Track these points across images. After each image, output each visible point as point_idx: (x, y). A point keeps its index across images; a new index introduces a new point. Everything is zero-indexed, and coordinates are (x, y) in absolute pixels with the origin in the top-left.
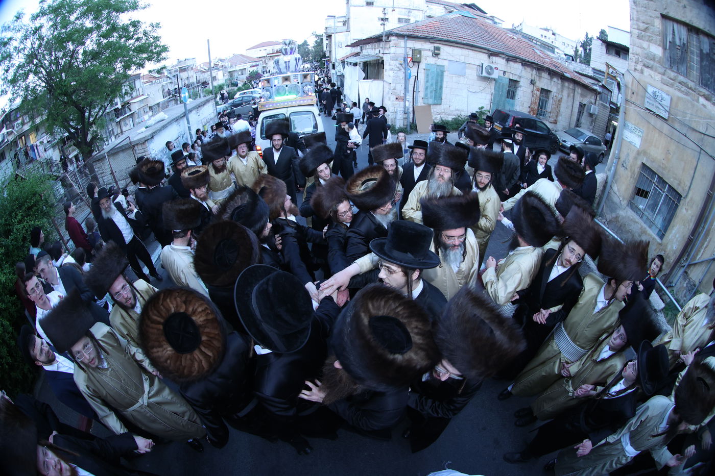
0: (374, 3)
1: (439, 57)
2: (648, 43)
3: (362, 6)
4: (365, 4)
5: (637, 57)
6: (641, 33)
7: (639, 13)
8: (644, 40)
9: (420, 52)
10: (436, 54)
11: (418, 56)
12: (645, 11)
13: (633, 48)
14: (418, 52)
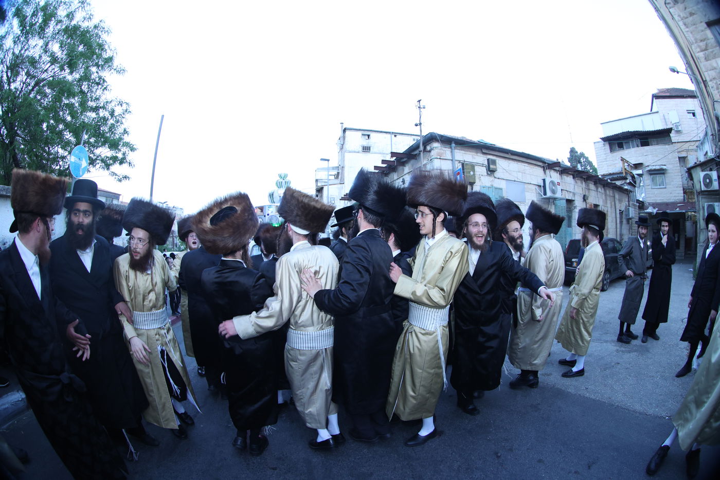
0: (371, 148)
1: (496, 174)
2: (714, 60)
3: (358, 152)
4: (361, 149)
5: (715, 82)
6: (706, 53)
7: (693, 33)
8: (710, 60)
9: (472, 166)
10: (491, 171)
11: (472, 173)
12: (696, 28)
13: (708, 74)
14: (470, 167)
